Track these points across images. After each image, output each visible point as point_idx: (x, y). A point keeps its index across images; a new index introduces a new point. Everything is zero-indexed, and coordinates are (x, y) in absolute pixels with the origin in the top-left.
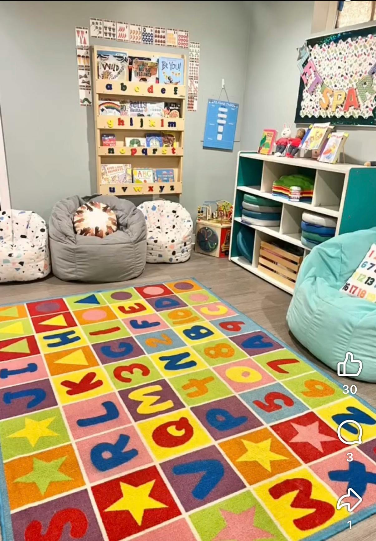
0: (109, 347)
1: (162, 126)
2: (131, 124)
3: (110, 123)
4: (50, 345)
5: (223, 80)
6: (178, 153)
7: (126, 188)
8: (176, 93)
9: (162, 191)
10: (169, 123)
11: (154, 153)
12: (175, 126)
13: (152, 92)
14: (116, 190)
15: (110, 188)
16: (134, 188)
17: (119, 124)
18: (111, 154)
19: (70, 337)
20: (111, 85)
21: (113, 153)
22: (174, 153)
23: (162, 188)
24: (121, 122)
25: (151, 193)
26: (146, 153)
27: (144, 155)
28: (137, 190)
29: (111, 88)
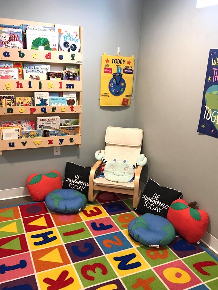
0: (77, 246)
1: (61, 87)
2: (30, 87)
3: (8, 86)
4: (36, 244)
5: (119, 48)
6: (76, 111)
7: (26, 142)
8: (73, 59)
9: (61, 144)
10: (67, 85)
11: (53, 111)
12: (73, 88)
13: (50, 58)
14: (15, 145)
15: (10, 144)
16: (34, 142)
17: (18, 87)
18: (10, 114)
19: (50, 236)
20: (8, 53)
21: (12, 112)
22: (72, 110)
23: (61, 141)
24: (19, 85)
25: (50, 145)
26: (45, 112)
27: (43, 113)
28: (36, 143)
29: (8, 56)
